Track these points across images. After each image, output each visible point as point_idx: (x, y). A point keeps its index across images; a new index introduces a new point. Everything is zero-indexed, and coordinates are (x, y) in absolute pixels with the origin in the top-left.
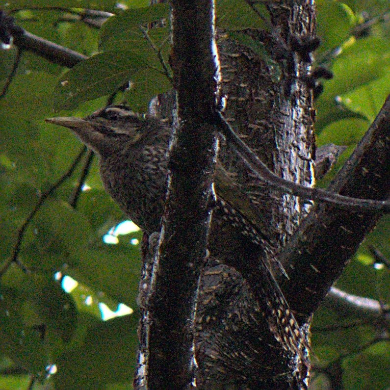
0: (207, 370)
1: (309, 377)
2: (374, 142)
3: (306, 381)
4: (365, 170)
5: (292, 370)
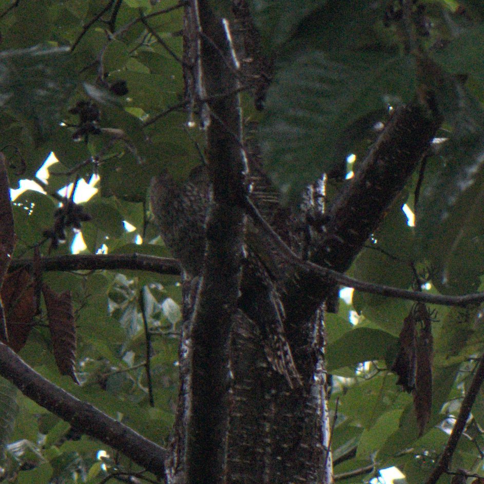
0: (239, 346)
1: (325, 346)
2: (375, 161)
3: (323, 350)
4: (368, 184)
5: (311, 343)
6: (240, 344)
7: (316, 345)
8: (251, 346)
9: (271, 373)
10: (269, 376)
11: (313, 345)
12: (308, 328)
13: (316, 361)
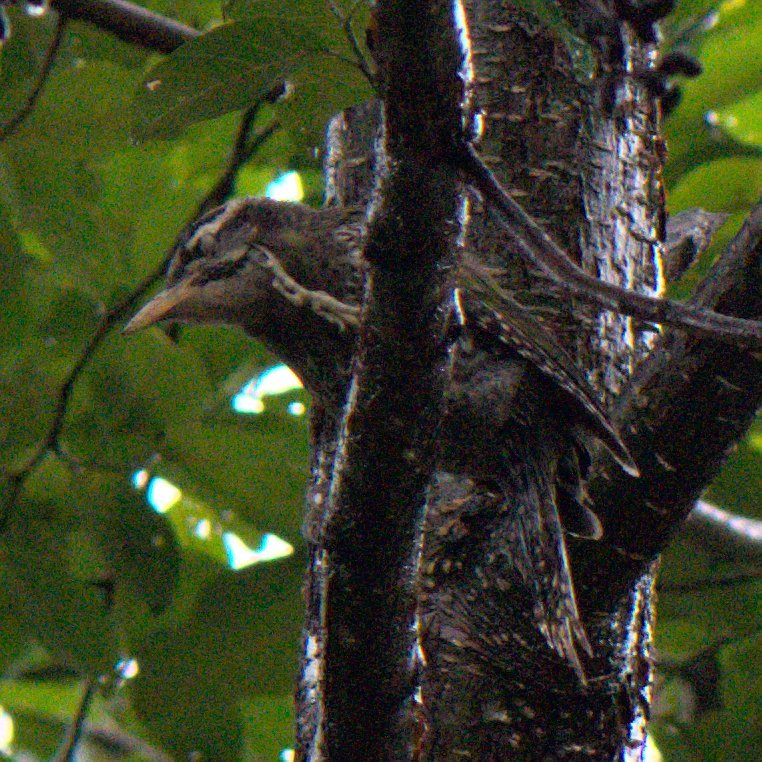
0: (444, 670)
1: (652, 684)
3: (647, 692)
5: (619, 670)
6: (448, 664)
7: (629, 677)
8: (472, 669)
9: (518, 737)
10: (514, 743)
11: (623, 674)
12: (610, 632)
13: (629, 718)
